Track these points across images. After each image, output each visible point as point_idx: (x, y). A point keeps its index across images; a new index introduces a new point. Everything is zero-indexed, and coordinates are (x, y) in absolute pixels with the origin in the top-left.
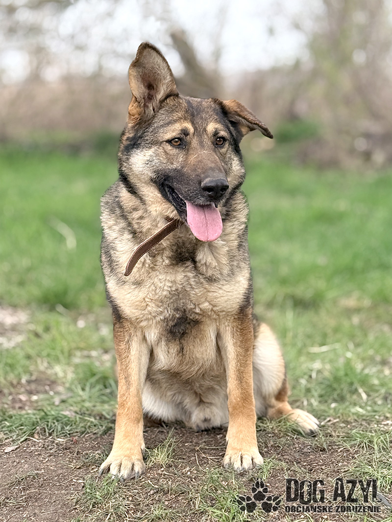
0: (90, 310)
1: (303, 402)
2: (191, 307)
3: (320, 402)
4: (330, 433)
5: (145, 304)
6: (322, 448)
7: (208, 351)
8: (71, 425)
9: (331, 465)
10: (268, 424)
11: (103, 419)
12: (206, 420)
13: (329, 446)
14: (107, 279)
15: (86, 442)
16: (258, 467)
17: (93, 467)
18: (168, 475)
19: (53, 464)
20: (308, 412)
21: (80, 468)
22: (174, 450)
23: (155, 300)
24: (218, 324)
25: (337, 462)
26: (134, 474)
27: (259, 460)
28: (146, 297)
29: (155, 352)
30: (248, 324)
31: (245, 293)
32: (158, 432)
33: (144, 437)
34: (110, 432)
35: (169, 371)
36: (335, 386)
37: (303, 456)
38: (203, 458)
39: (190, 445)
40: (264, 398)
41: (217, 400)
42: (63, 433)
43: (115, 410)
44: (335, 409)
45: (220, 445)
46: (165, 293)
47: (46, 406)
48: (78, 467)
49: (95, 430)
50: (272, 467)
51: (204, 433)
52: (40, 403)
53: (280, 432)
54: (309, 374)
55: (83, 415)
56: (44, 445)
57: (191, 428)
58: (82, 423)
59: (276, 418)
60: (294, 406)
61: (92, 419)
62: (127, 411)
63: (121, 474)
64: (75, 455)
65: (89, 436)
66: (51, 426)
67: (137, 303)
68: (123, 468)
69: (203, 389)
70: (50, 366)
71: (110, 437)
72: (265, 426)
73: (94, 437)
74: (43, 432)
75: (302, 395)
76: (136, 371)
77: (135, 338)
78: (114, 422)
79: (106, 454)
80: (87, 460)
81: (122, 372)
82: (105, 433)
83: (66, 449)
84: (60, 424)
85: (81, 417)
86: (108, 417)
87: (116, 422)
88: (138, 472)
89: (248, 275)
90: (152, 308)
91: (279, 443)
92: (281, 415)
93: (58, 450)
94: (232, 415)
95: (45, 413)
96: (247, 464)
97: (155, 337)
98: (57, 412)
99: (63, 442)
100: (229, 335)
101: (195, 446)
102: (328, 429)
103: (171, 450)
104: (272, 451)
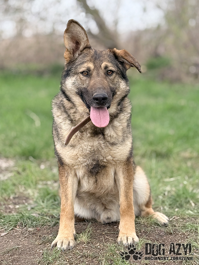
0: (47, 160)
1: (160, 208)
2: (102, 159)
3: (169, 208)
4: (174, 225)
5: (77, 157)
6: (170, 233)
7: (110, 182)
8: (37, 221)
9: (175, 242)
10: (142, 220)
11: (53, 218)
12: (108, 218)
13: (174, 231)
15: (44, 230)
16: (136, 243)
17: (48, 244)
18: (88, 248)
19: (27, 242)
20: (163, 213)
21: (41, 244)
22: (91, 234)
23: (82, 155)
24: (115, 167)
25: (178, 240)
26: (70, 247)
27: (137, 239)
28: (78, 153)
29: (81, 181)
30: (131, 167)
31: (130, 150)
32: (83, 225)
33: (75, 227)
34: (57, 225)
35: (89, 192)
36: (178, 199)
37: (160, 237)
38: (107, 238)
39: (100, 232)
40: (139, 206)
41: (114, 208)
42: (32, 226)
43: (60, 213)
44: (177, 212)
45: (116, 231)
46: (87, 152)
47: (24, 211)
49: (49, 224)
50: (143, 243)
51: (107, 225)
52: (20, 210)
53: (148, 224)
54: (163, 193)
55: (43, 216)
56: (22, 232)
57: (100, 223)
58: (42, 220)
59: (146, 217)
60: (156, 210)
61: (48, 218)
62: (66, 214)
63: (63, 247)
64: (38, 237)
65: (46, 227)
66: (26, 222)
67: (73, 157)
68: (64, 244)
69: (107, 201)
70: (26, 190)
71: (57, 228)
72: (140, 221)
73: (49, 227)
74: (21, 225)
75: (160, 204)
76: (71, 192)
77: (71, 175)
78: (59, 219)
79: (55, 236)
80: (45, 240)
81: (64, 193)
82: (55, 225)
83: (34, 234)
84: (30, 221)
85: (42, 217)
86: (56, 217)
87: (60, 219)
88: (72, 246)
89: (131, 141)
90: (81, 159)
91: (147, 230)
92: (148, 215)
93: (29, 234)
94: (122, 215)
95: (23, 215)
96: (130, 241)
97: (82, 174)
98: (29, 214)
99: (32, 230)
100: (121, 173)
101: (103, 232)
102: (173, 222)
103: (89, 234)
104: (143, 235)
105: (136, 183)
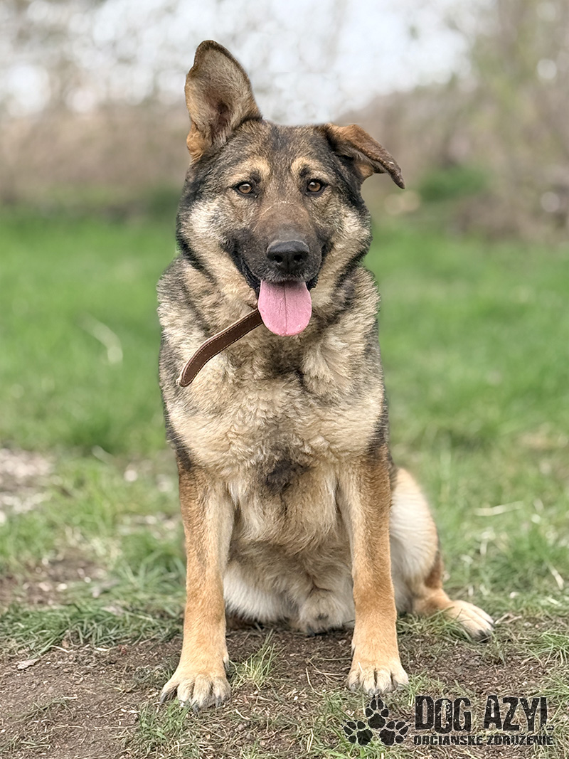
0: (144, 455)
1: (467, 591)
2: (297, 444)
3: (493, 590)
4: (508, 637)
5: (227, 443)
6: (496, 659)
7: (326, 512)
8: (118, 628)
9: (511, 684)
10: (416, 624)
11: (166, 618)
12: (321, 618)
13: (508, 656)
14: (169, 406)
15: (141, 653)
16: (401, 688)
17: (151, 690)
18: (266, 702)
19: (91, 686)
20: (475, 605)
21: (131, 692)
22: (273, 664)
23: (243, 435)
24: (338, 472)
25: (520, 680)
26: (214, 700)
27: (402, 677)
28: (230, 431)
30: (382, 471)
31: (378, 423)
32: (249, 637)
33: (227, 645)
34: (175, 637)
35: (267, 542)
36: (516, 565)
37: (468, 671)
38: (318, 675)
39: (298, 656)
40: (407, 583)
41: (338, 585)
42: (105, 640)
43: (183, 605)
44: (515, 600)
45: (343, 655)
47: (80, 599)
48: (129, 690)
49: (153, 635)
50: (422, 689)
51: (318, 637)
52: (70, 596)
53: (433, 635)
54: (476, 547)
55: (135, 612)
56: (77, 657)
57: (299, 631)
58: (134, 624)
59: (427, 615)
60: (455, 596)
61: (150, 619)
62: (202, 604)
63: (194, 700)
64: (124, 671)
65: (145, 643)
66: (88, 629)
67: (215, 441)
68: (197, 690)
70: (85, 539)
71: (176, 645)
72: (411, 626)
73: (152, 644)
74: (75, 638)
75: (466, 580)
76: (214, 544)
77: (213, 495)
78: (181, 622)
79: (170, 669)
80: (143, 679)
81: (194, 546)
82: (169, 638)
83: (110, 663)
84: (101, 626)
85: (132, 614)
86: (173, 615)
87: (185, 621)
88: (220, 697)
90: (238, 447)
91: (433, 652)
92: (434, 610)
93: (99, 664)
94: (360, 609)
95: (79, 609)
96: (384, 684)
97: (244, 491)
98: (96, 608)
99: (106, 652)
100: (355, 488)
101: (305, 657)
102: (505, 630)
103: (269, 664)
104: (421, 665)
105: (399, 515)
